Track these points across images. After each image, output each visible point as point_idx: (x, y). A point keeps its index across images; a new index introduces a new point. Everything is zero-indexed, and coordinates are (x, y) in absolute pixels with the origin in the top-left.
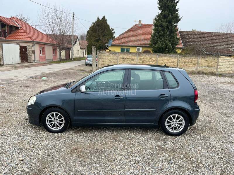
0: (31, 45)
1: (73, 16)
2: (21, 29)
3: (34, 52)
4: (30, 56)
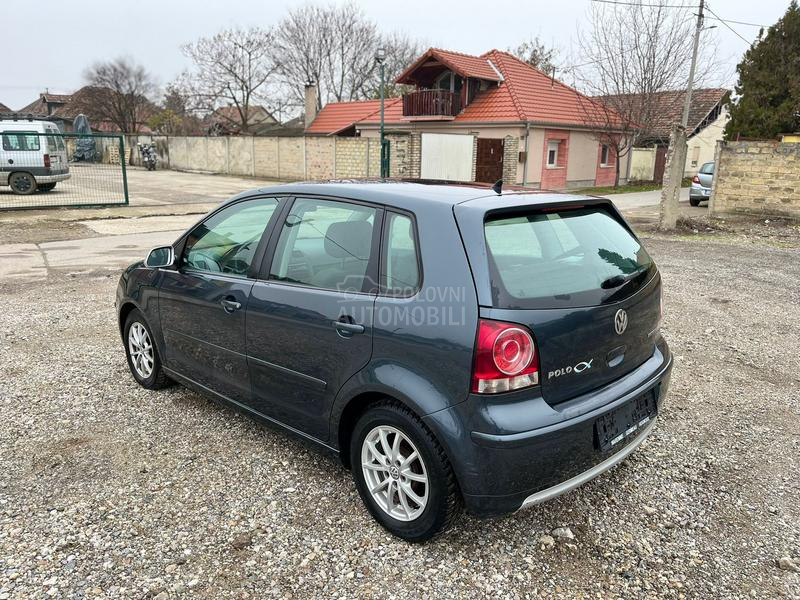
0: (516, 134)
1: (701, 16)
2: (504, 85)
3: (523, 157)
4: (510, 170)
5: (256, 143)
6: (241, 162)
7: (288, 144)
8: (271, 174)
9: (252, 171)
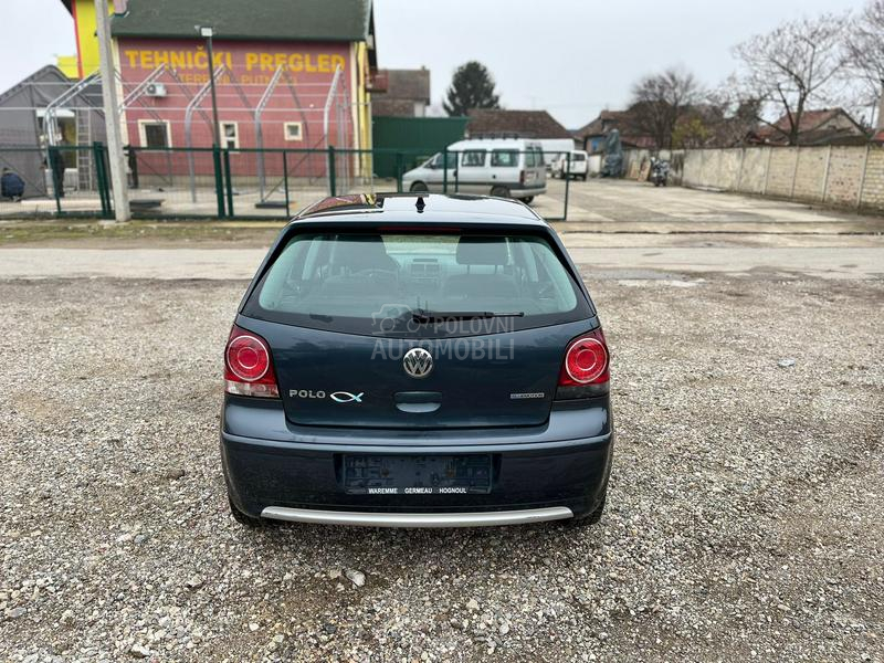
5: (774, 155)
6: (753, 178)
7: (809, 155)
8: (784, 192)
9: (763, 189)
